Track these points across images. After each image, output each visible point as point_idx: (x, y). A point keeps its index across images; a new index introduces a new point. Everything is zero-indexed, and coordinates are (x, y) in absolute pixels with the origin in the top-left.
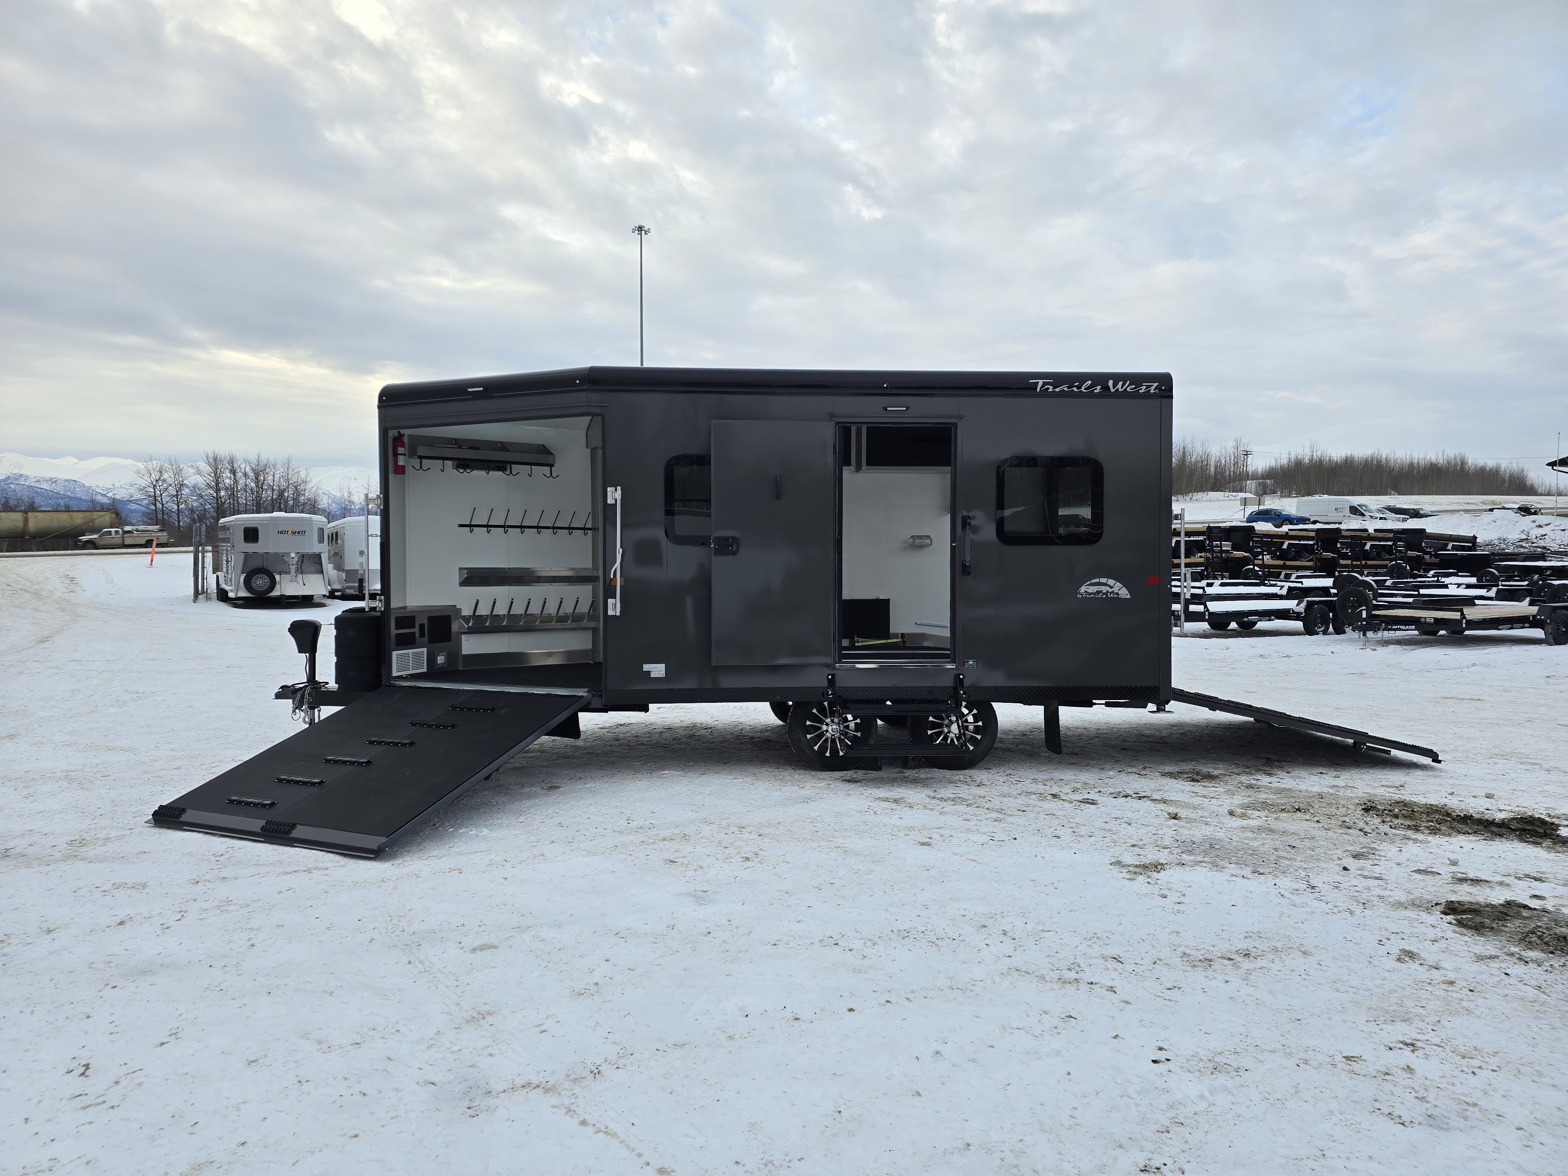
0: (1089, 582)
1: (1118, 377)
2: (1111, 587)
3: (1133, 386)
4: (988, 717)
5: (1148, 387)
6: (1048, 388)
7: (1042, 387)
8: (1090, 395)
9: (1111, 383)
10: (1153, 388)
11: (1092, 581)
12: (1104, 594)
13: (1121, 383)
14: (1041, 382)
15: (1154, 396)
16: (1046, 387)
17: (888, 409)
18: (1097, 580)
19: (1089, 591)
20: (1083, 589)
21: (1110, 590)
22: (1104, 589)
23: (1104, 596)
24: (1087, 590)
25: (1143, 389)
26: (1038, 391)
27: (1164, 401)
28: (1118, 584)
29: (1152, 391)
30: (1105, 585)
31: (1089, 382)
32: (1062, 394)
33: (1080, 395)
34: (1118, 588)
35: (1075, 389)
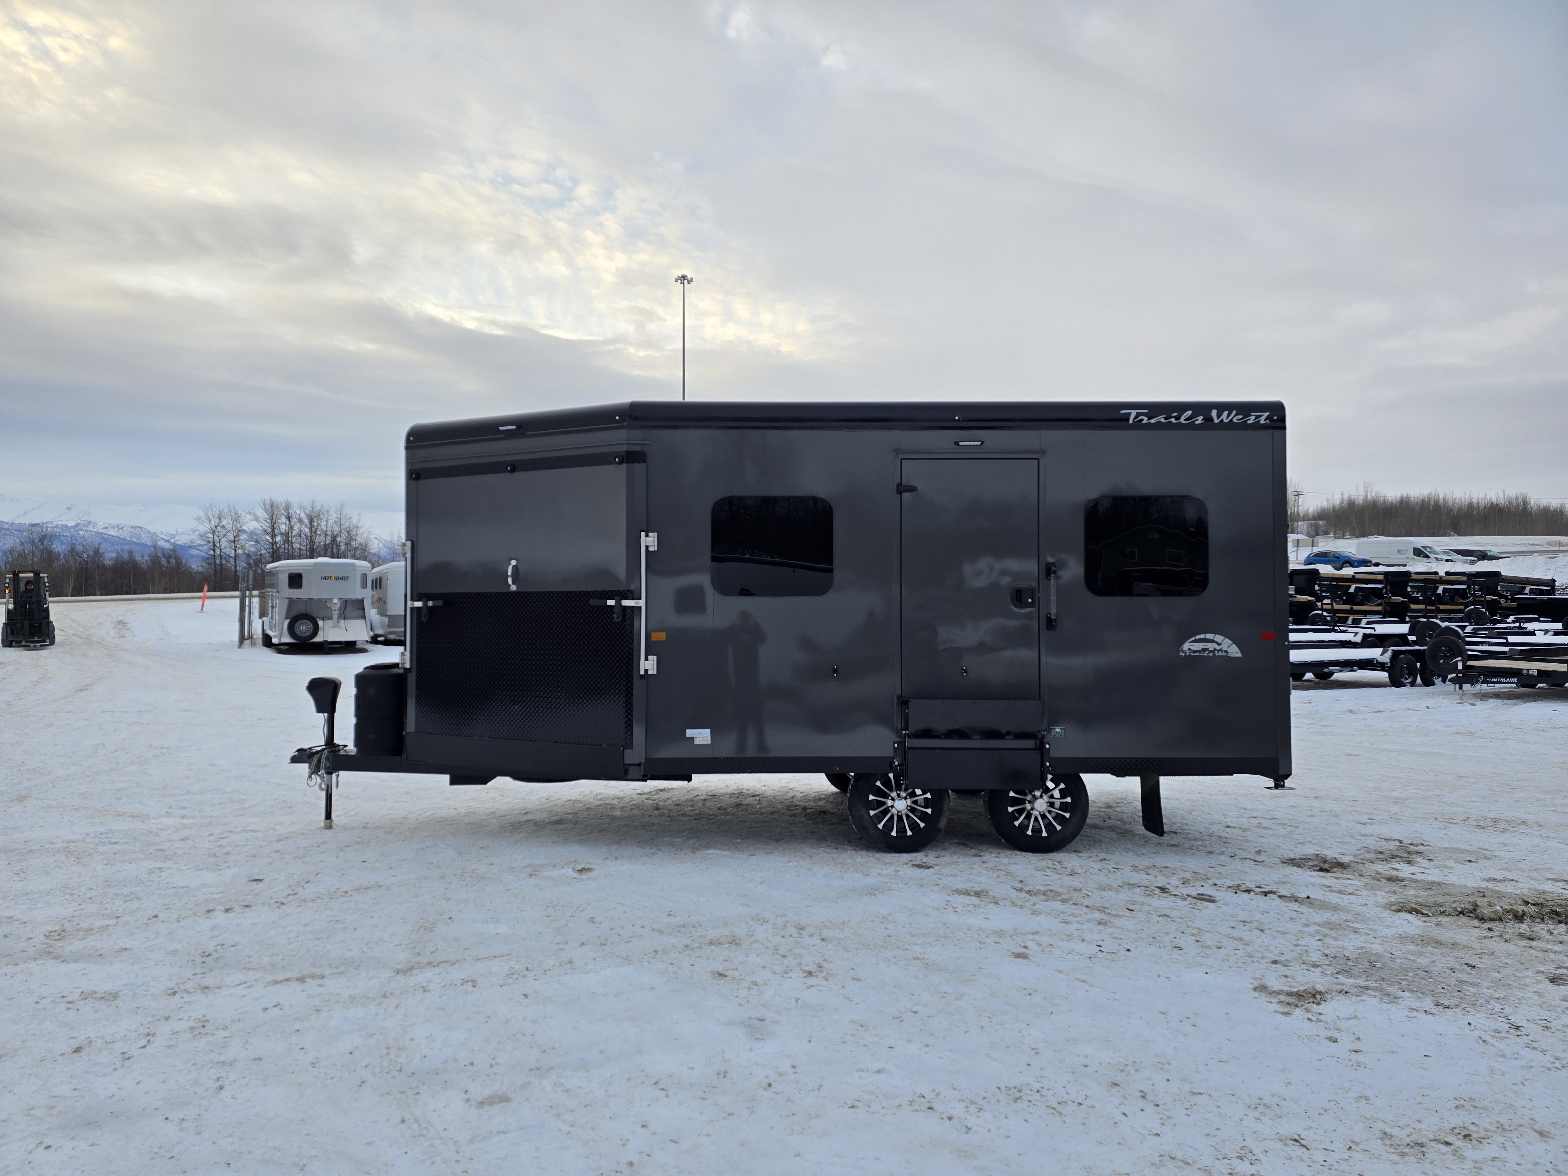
0: (1193, 639)
1: (1222, 407)
2: (1219, 644)
3: (1241, 417)
4: (1077, 791)
5: (1258, 417)
6: (1142, 420)
7: (1135, 418)
8: (1190, 426)
9: (1214, 413)
10: (1263, 418)
11: (1198, 637)
12: (1210, 652)
13: (1226, 413)
14: (1134, 413)
15: (1264, 427)
16: (1140, 418)
17: (961, 443)
18: (1202, 636)
19: (1194, 648)
20: (1186, 646)
21: (1218, 647)
22: (1211, 646)
23: (1211, 654)
24: (1191, 648)
25: (1251, 420)
26: (1131, 422)
27: (1277, 433)
28: (1227, 641)
29: (1262, 422)
30: (1212, 641)
31: (1189, 413)
32: (1159, 426)
33: (1179, 426)
34: (1227, 645)
35: (1173, 420)
